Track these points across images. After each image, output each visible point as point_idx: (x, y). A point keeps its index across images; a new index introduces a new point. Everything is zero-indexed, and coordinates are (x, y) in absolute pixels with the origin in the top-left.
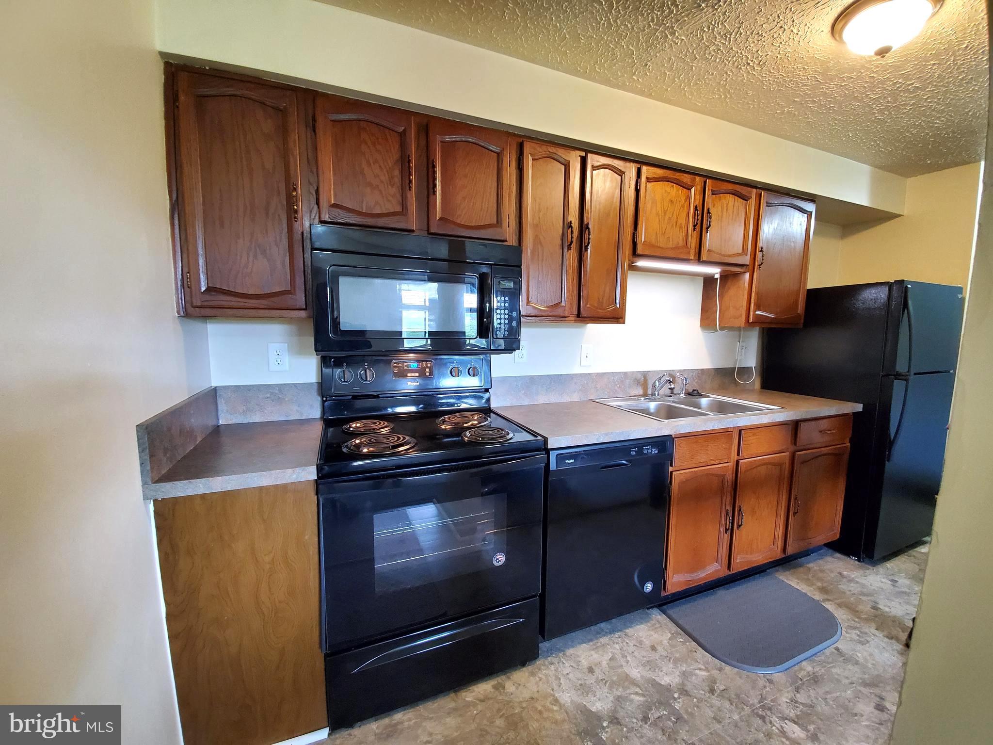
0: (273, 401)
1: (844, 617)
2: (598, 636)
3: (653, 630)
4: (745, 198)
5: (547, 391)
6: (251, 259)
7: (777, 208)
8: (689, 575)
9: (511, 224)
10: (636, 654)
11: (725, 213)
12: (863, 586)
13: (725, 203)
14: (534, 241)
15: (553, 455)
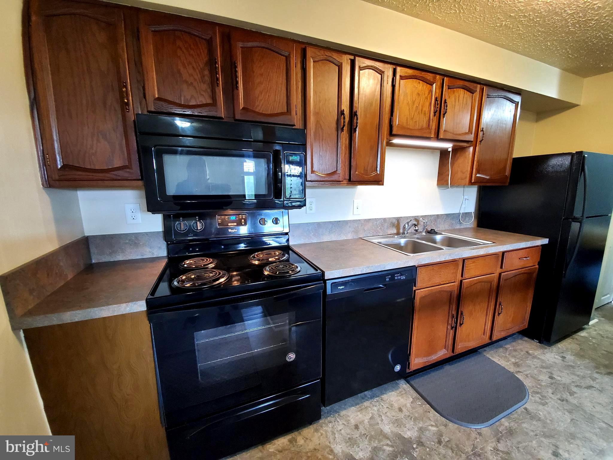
0: (131, 245)
1: (530, 385)
2: (363, 400)
3: (400, 396)
4: (472, 92)
5: (329, 232)
6: (95, 142)
7: (495, 99)
8: (425, 358)
9: (298, 112)
10: (388, 414)
11: (457, 103)
12: (543, 361)
13: (457, 95)
14: (316, 125)
15: (329, 283)
